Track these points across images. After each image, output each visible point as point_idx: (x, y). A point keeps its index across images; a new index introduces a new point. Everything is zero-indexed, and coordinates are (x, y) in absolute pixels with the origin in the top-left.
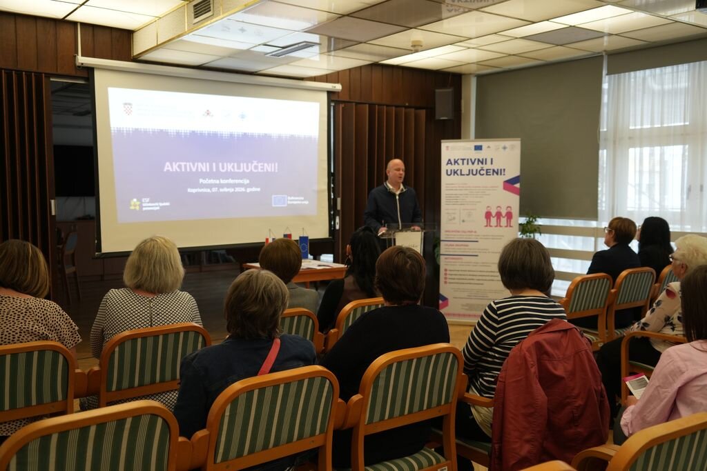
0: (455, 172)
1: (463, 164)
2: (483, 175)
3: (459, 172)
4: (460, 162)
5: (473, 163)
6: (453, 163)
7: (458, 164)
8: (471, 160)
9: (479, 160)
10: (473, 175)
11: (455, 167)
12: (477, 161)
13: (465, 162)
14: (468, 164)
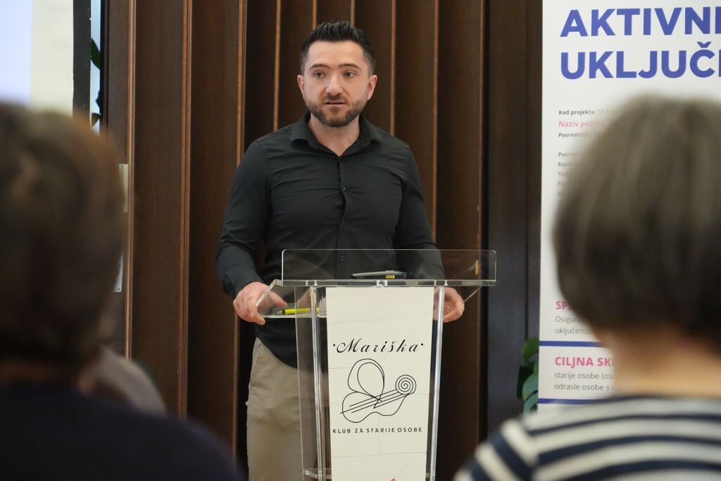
0: (597, 65)
1: (628, 31)
2: (710, 72)
3: (611, 64)
4: (616, 22)
5: (668, 29)
6: (588, 26)
7: (609, 32)
8: (660, 12)
9: (690, 14)
10: (668, 73)
11: (599, 44)
12: (682, 17)
13: (638, 21)
14: (647, 31)
